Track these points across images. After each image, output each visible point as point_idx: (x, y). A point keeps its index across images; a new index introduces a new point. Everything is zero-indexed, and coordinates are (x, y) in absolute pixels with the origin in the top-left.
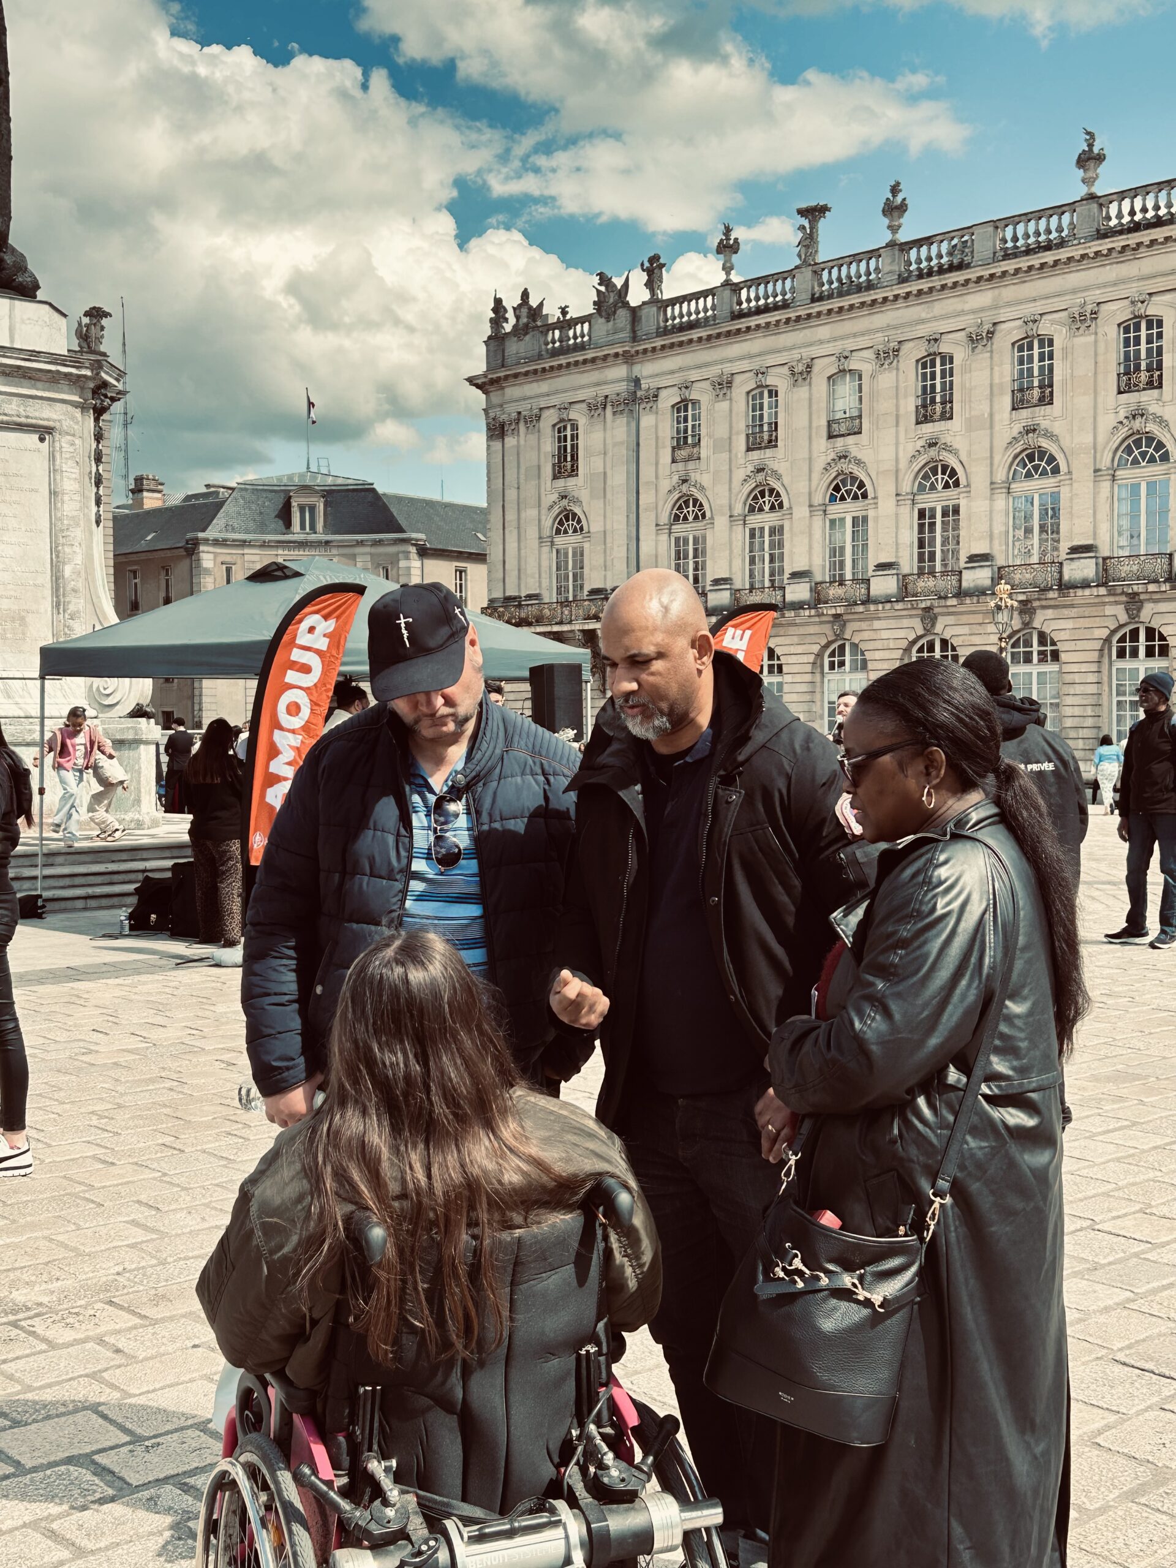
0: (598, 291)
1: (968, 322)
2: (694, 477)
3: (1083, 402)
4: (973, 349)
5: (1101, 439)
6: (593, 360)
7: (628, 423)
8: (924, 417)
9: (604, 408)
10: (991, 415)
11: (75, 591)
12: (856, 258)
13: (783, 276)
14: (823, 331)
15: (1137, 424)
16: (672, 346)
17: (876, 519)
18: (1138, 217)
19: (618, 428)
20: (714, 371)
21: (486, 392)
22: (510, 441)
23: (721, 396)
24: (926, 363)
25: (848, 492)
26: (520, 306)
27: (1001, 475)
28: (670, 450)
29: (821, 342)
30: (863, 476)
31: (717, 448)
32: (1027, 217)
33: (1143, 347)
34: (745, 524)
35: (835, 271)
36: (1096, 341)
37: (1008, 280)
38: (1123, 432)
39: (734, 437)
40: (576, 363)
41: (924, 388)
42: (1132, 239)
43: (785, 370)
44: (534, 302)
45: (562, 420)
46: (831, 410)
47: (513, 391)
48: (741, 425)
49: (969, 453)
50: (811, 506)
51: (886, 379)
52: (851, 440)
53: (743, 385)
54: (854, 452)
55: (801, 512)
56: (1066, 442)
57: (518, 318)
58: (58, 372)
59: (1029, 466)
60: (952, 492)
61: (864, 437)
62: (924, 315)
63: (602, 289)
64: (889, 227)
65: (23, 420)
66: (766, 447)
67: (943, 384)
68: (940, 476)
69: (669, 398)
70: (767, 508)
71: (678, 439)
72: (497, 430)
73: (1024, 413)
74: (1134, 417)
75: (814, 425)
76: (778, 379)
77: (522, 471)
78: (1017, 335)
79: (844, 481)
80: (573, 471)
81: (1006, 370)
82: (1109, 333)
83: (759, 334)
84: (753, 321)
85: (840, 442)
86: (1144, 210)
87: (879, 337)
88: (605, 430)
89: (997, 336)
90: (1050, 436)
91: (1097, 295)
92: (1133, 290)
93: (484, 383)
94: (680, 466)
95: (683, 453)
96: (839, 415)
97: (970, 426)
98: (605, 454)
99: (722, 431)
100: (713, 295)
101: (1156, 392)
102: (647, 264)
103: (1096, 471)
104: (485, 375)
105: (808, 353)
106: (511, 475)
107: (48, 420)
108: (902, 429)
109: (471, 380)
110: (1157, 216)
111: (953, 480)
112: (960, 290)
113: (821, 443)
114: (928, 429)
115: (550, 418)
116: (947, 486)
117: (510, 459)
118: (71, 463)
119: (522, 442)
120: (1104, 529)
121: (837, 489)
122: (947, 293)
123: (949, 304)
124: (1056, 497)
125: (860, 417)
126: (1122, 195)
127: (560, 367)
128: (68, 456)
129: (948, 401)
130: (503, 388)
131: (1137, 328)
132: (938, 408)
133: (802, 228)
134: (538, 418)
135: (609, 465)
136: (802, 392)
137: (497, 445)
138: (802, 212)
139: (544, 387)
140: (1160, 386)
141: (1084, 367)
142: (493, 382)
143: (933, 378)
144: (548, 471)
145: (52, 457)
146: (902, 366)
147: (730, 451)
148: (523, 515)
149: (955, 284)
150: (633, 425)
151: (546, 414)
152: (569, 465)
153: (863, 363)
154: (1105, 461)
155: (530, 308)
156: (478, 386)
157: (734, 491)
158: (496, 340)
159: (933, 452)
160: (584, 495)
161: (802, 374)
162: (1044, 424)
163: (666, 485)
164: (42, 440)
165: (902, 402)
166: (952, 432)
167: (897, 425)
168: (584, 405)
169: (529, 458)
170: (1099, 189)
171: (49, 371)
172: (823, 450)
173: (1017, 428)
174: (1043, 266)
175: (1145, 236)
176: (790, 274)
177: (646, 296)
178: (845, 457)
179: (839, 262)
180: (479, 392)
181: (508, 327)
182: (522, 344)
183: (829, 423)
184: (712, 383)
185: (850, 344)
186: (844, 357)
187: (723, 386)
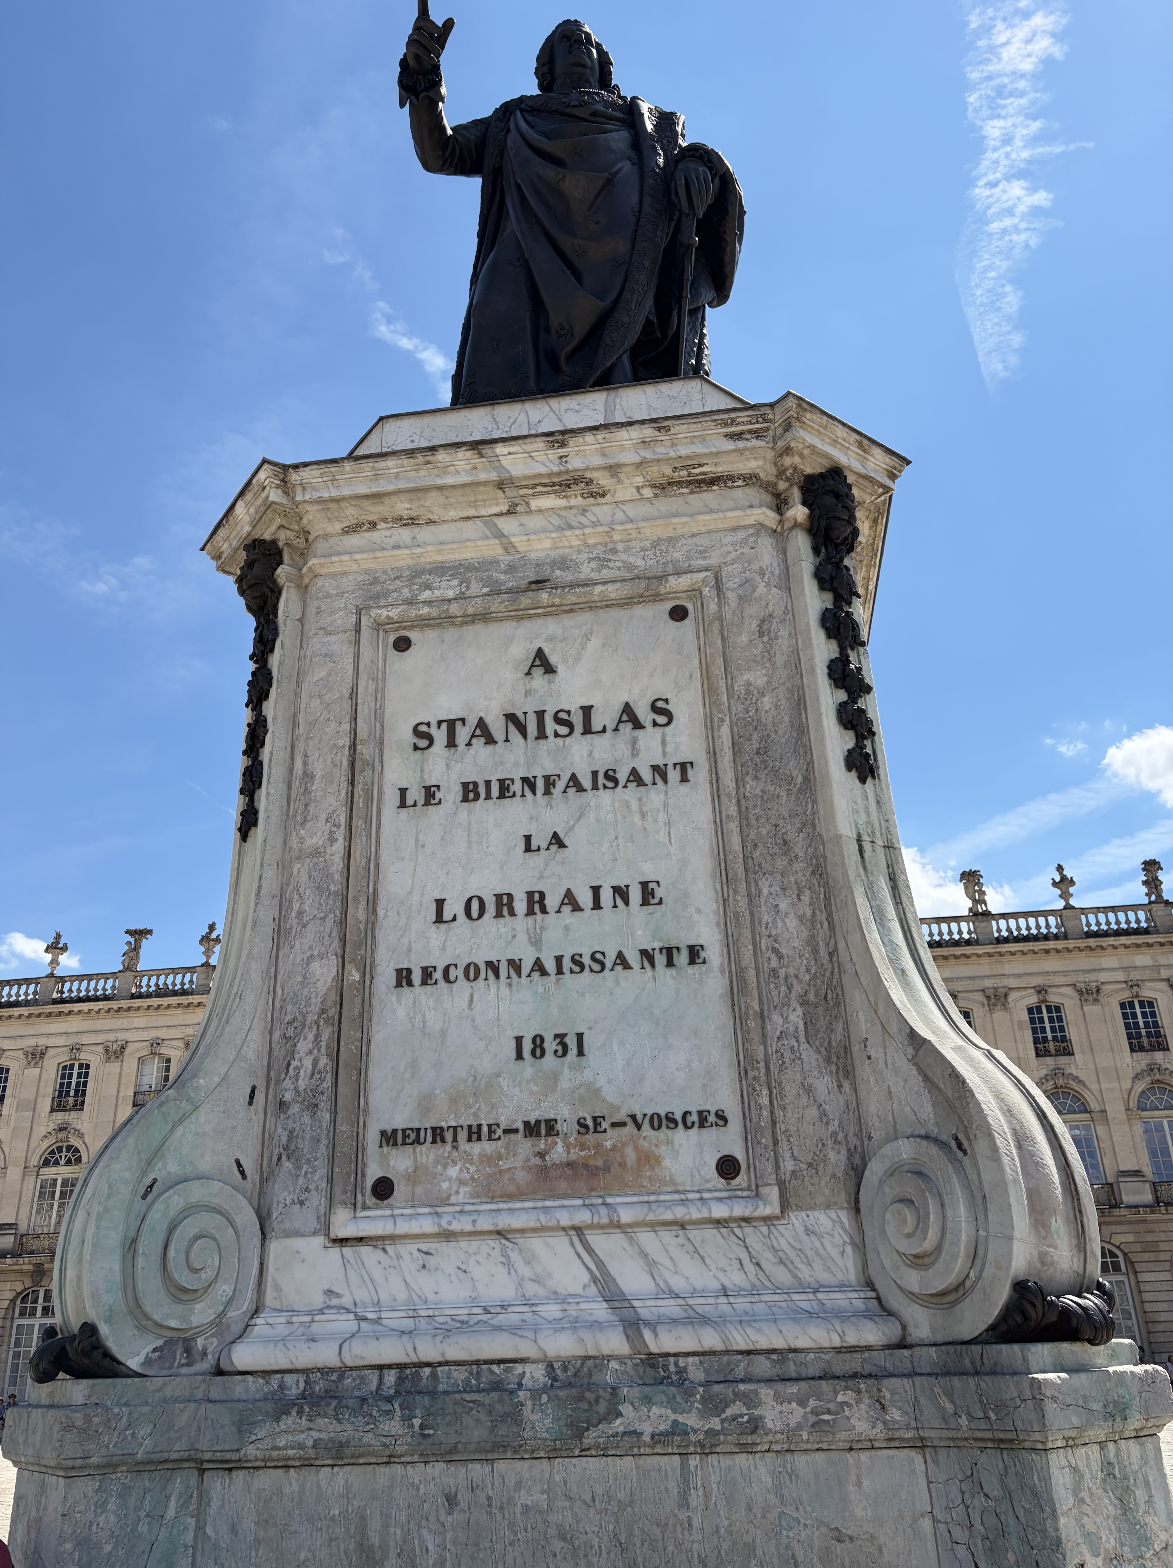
12: (174, 971)
13: (106, 976)
14: (139, 1021)
20: (30, 1042)
23: (33, 1063)
29: (137, 1029)
31: (21, 1107)
34: (38, 1175)
35: (154, 980)
39: (40, 1100)
43: (100, 1049)
46: (138, 1083)
48: (49, 1089)
53: (55, 1058)
64: (204, 952)
66: (70, 1110)
70: (62, 1162)
75: (121, 1095)
76: (92, 1057)
83: (80, 1017)
84: (77, 1007)
87: (190, 1031)
96: (147, 1088)
99: (29, 1094)
100: (37, 984)
105: (121, 1036)
113: (126, 1109)
133: (129, 943)
136: (115, 1067)
138: (131, 933)
147: (34, 1111)
153: (173, 1050)
157: (32, 1146)
161: (115, 1052)
176: (113, 975)
179: (158, 973)
183: (136, 1094)
184: (26, 1054)
185: (162, 1034)
186: (156, 1043)
187: (36, 1056)
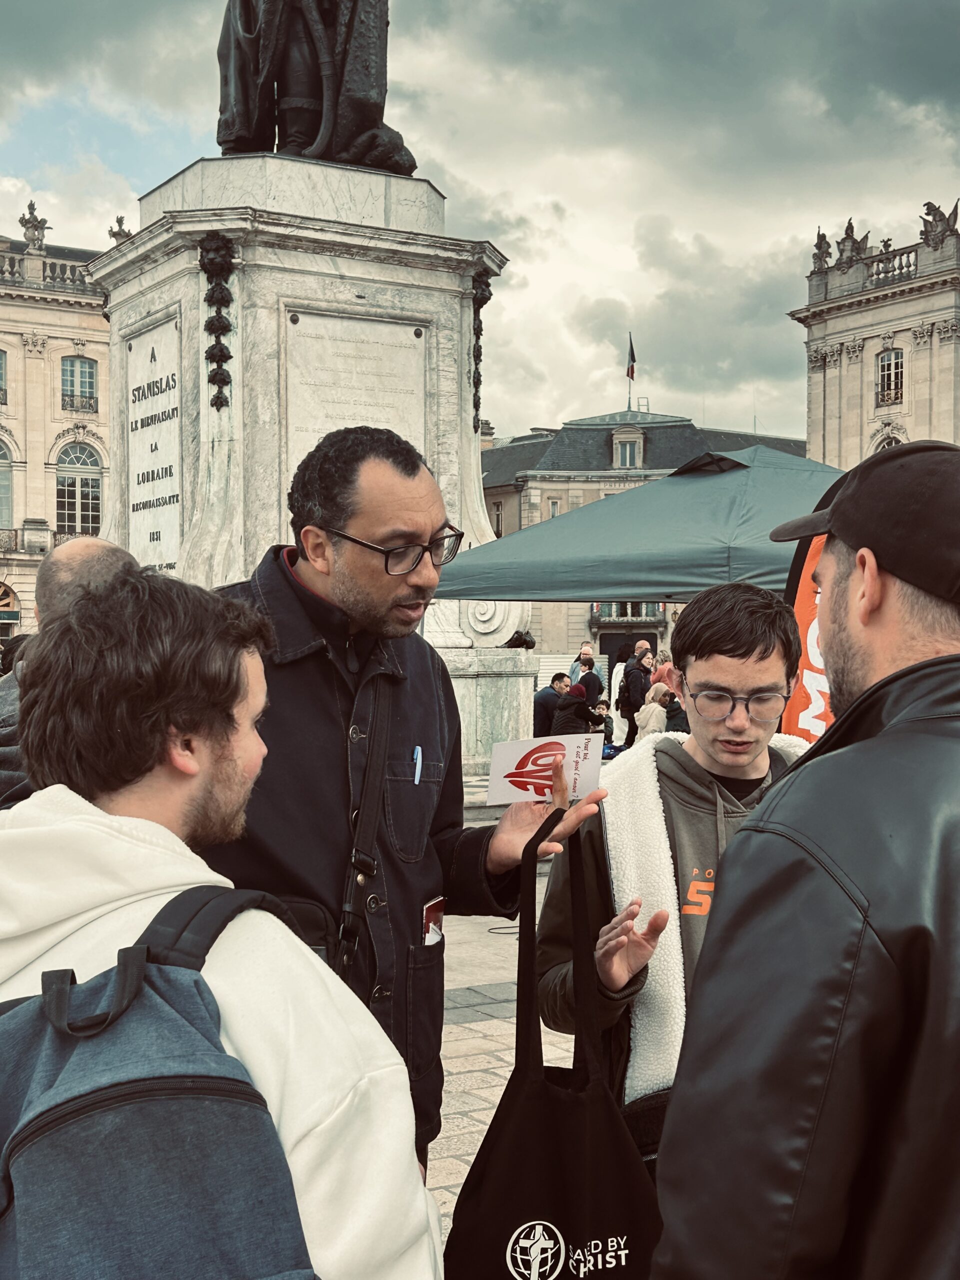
0: (925, 221)
6: (920, 289)
7: (956, 350)
9: (931, 336)
19: (945, 356)
21: (809, 326)
22: (832, 372)
26: (844, 240)
40: (903, 292)
44: (858, 235)
45: (886, 350)
47: (835, 324)
57: (842, 252)
63: (930, 218)
65: (398, 312)
72: (819, 362)
77: (844, 401)
80: (897, 398)
88: (931, 357)
93: (807, 317)
98: (931, 380)
104: (807, 309)
106: (832, 405)
107: (425, 312)
109: (793, 315)
115: (874, 347)
117: (832, 389)
118: (448, 360)
119: (844, 372)
127: (885, 296)
128: (446, 353)
130: (826, 321)
134: (862, 348)
135: (935, 392)
137: (819, 376)
139: (868, 317)
142: (815, 315)
144: (870, 399)
145: (428, 355)
148: (844, 443)
151: (869, 344)
152: (893, 392)
155: (855, 241)
156: (800, 320)
158: (820, 273)
160: (908, 421)
164: (418, 334)
168: (909, 334)
169: (851, 387)
180: (801, 325)
181: (831, 262)
182: (845, 277)
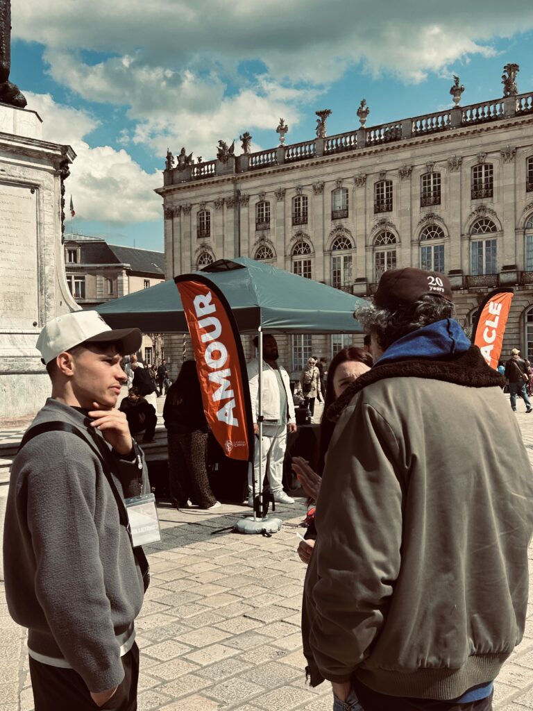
0: (219, 150)
1: (399, 165)
2: (268, 237)
3: (455, 203)
4: (402, 178)
5: (464, 220)
6: (217, 182)
7: (235, 212)
8: (378, 210)
9: (223, 205)
10: (411, 209)
11: (51, 281)
12: (345, 135)
13: (309, 143)
14: (329, 169)
15: (481, 214)
16: (256, 175)
17: (356, 258)
18: (480, 117)
19: (230, 214)
20: (276, 187)
21: (164, 196)
22: (176, 220)
23: (280, 199)
24: (378, 185)
25: (342, 245)
26: (181, 156)
27: (416, 237)
28: (254, 225)
29: (328, 174)
30: (349, 237)
31: (278, 224)
32: (427, 117)
33: (483, 178)
34: (292, 260)
35: (334, 142)
36: (461, 175)
37: (419, 146)
38: (474, 217)
39: (286, 219)
40: (209, 183)
41: (378, 196)
42: (479, 127)
43: (311, 187)
44: (187, 154)
45: (202, 210)
46: (333, 206)
47: (177, 196)
48: (290, 213)
49: (401, 227)
50: (324, 251)
51: (360, 192)
52: (343, 221)
53: (291, 195)
54: (345, 226)
55: (319, 254)
56: (447, 223)
57: (179, 161)
58: (43, 152)
59: (429, 233)
60: (393, 246)
61: (349, 219)
62: (378, 162)
63: (221, 148)
64: (360, 121)
65: (22, 180)
66: (302, 224)
67: (387, 195)
68: (386, 238)
69: (254, 201)
70: (302, 252)
71: (259, 220)
72: (169, 214)
73: (427, 208)
74: (480, 211)
75: (325, 213)
76: (308, 193)
77: (182, 234)
78: (423, 172)
79: (340, 240)
80: (207, 234)
81: (418, 189)
82: (467, 171)
83: (298, 170)
84: (295, 164)
85: (338, 222)
86: (483, 114)
87: (357, 172)
88: (223, 214)
89: (414, 172)
90: (439, 218)
91: (461, 153)
92: (478, 150)
93: (163, 192)
94: (260, 232)
95: (261, 226)
96: (338, 209)
97: (401, 214)
98: (223, 226)
99: (280, 216)
100: (276, 152)
101: (490, 199)
102: (243, 137)
103: (462, 235)
104: (164, 189)
105: (321, 179)
106: (177, 236)
107: (36, 180)
108: (368, 216)
109: (157, 191)
110: (489, 117)
111: (393, 240)
112: (395, 150)
113: (329, 222)
114: (380, 216)
115: (196, 209)
116: (389, 242)
117: (177, 228)
118: (49, 206)
119: (182, 221)
120: (466, 262)
121: (336, 243)
122: (389, 152)
123: (389, 156)
124: (442, 248)
125: (347, 209)
126: (472, 107)
127: (201, 185)
128: (47, 202)
129: (390, 202)
130: (172, 194)
131: (480, 169)
132: (385, 205)
133: (318, 121)
134: (190, 209)
135: (225, 231)
136: (319, 198)
137: (169, 221)
138: (319, 114)
139: (193, 194)
140: (492, 196)
141: (456, 188)
142: (168, 191)
143: (383, 192)
144: (195, 233)
145: (38, 202)
146: (368, 186)
147: (285, 225)
148: (183, 255)
149: (393, 148)
150: (237, 212)
151: (194, 207)
152: (205, 231)
153: (349, 185)
154: (466, 230)
155: (185, 157)
156: (160, 194)
157: (287, 244)
158: (169, 173)
159: (383, 227)
160: (213, 245)
161: (319, 189)
162: (437, 213)
163: (253, 241)
164: (32, 192)
165: (368, 203)
166: (393, 217)
167: (365, 213)
168: (212, 203)
169: (186, 228)
170: (461, 104)
171: (38, 151)
172: (330, 226)
173: (423, 215)
174: (435, 139)
175: (485, 126)
176: (313, 142)
177: (242, 152)
178: (341, 229)
179: (337, 137)
180: (161, 196)
181: (175, 166)
182: (181, 174)
183: (333, 212)
184: (275, 193)
185: (343, 175)
186: (340, 181)
187: (281, 194)
